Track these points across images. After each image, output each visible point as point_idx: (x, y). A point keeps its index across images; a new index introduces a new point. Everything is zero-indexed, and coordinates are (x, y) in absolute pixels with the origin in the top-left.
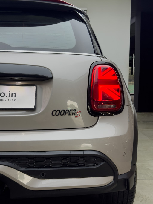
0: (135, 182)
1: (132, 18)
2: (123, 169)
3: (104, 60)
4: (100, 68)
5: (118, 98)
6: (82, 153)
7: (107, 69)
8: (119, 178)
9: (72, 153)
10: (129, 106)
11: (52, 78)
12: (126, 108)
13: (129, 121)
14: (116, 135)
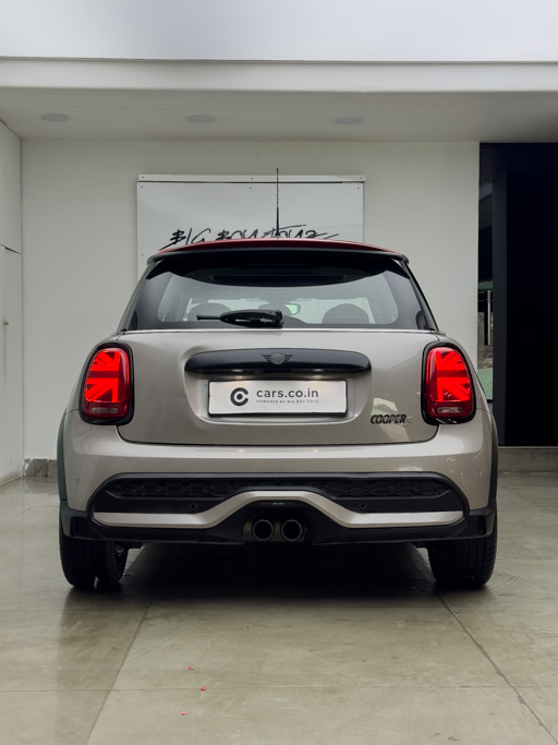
0: (495, 524)
1: (481, 183)
2: (477, 502)
3: (442, 339)
4: (438, 353)
5: (467, 398)
6: (418, 475)
7: (446, 353)
8: (471, 514)
9: (404, 476)
10: (484, 409)
11: (369, 368)
12: (479, 413)
13: (484, 433)
14: (465, 452)
